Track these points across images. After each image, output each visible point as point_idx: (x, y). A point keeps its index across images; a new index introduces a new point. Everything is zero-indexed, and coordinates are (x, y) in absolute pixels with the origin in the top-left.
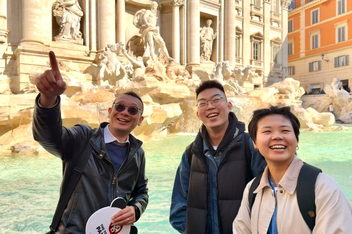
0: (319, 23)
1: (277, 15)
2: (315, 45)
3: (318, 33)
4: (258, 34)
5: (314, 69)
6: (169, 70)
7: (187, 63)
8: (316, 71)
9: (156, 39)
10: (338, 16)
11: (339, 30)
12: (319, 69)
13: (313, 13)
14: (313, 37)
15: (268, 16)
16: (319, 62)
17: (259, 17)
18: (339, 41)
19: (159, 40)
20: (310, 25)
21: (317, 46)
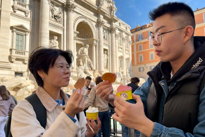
0: (142, 51)
1: (127, 48)
2: (141, 60)
3: (142, 55)
4: (122, 56)
5: (141, 71)
6: (95, 74)
7: (99, 70)
8: (142, 71)
9: (88, 61)
10: (150, 49)
11: (151, 55)
12: (143, 71)
13: (140, 46)
14: (140, 57)
15: (124, 48)
16: (143, 68)
17: (121, 48)
18: (151, 59)
19: (90, 61)
20: (138, 51)
21: (142, 61)
